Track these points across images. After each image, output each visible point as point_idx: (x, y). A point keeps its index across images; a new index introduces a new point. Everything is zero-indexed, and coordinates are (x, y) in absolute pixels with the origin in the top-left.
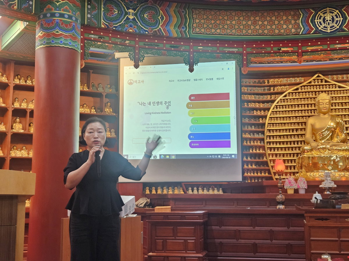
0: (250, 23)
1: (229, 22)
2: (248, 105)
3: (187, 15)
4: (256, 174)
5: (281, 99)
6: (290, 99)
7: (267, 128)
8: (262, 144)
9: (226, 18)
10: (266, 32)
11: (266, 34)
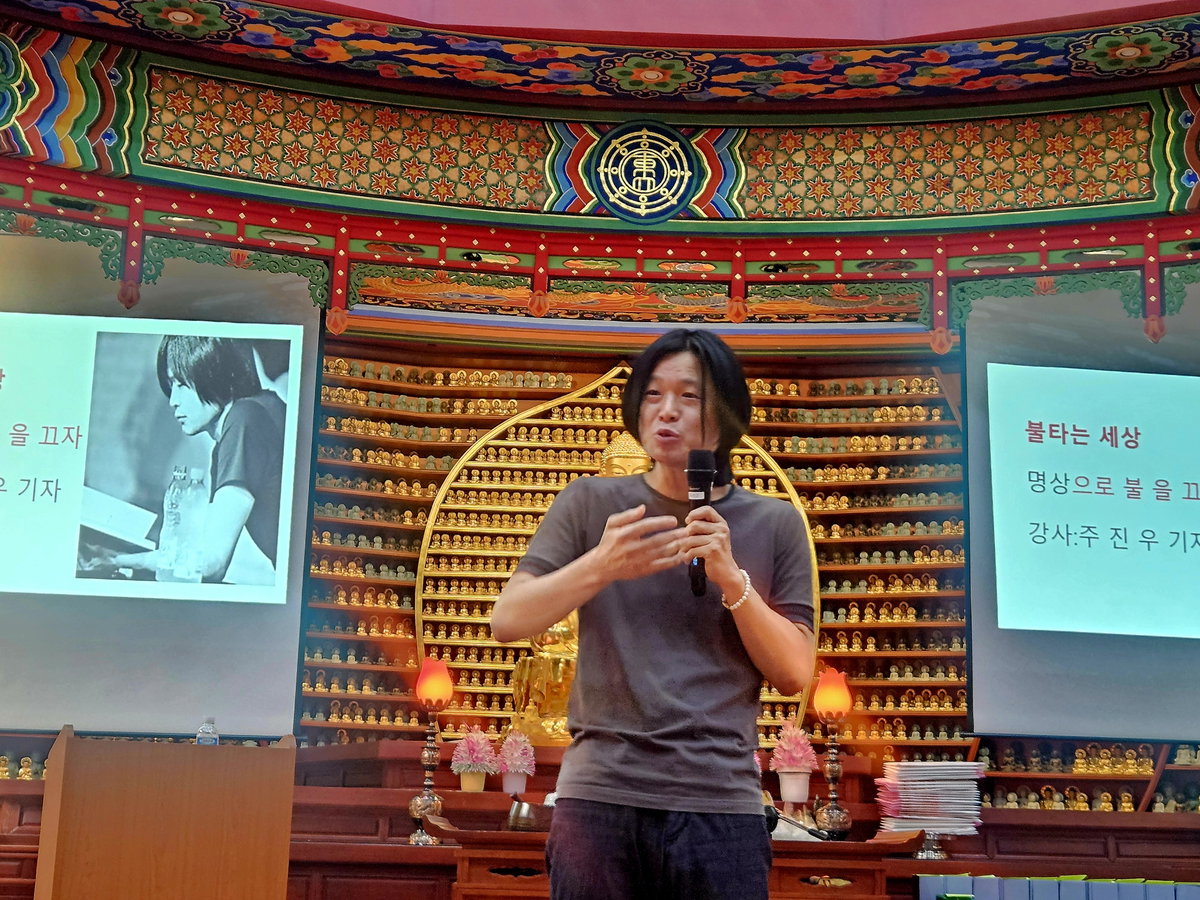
0: (366, 148)
1: (287, 137)
2: (364, 458)
3: (128, 91)
4: (372, 721)
5: (486, 447)
6: (520, 449)
7: (426, 547)
8: (406, 607)
9: (279, 120)
10: (423, 188)
11: (422, 197)
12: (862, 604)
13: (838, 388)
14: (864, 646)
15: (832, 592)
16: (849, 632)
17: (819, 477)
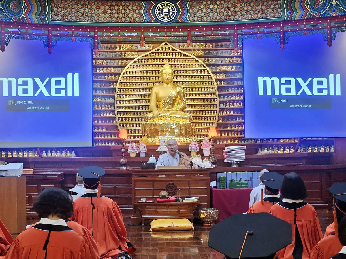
2: (100, 70)
4: (106, 137)
5: (131, 65)
6: (140, 65)
7: (117, 93)
8: (113, 108)
12: (230, 102)
13: (222, 45)
14: (230, 113)
15: (222, 99)
16: (227, 109)
17: (218, 69)
